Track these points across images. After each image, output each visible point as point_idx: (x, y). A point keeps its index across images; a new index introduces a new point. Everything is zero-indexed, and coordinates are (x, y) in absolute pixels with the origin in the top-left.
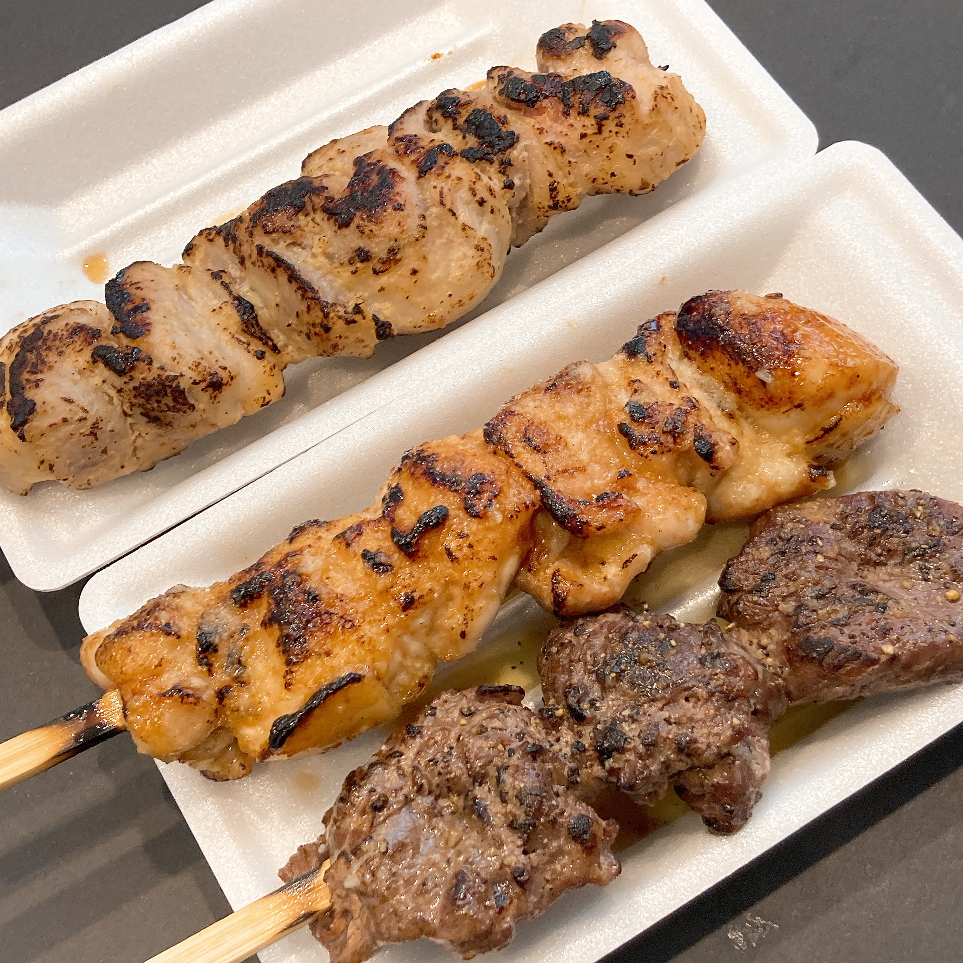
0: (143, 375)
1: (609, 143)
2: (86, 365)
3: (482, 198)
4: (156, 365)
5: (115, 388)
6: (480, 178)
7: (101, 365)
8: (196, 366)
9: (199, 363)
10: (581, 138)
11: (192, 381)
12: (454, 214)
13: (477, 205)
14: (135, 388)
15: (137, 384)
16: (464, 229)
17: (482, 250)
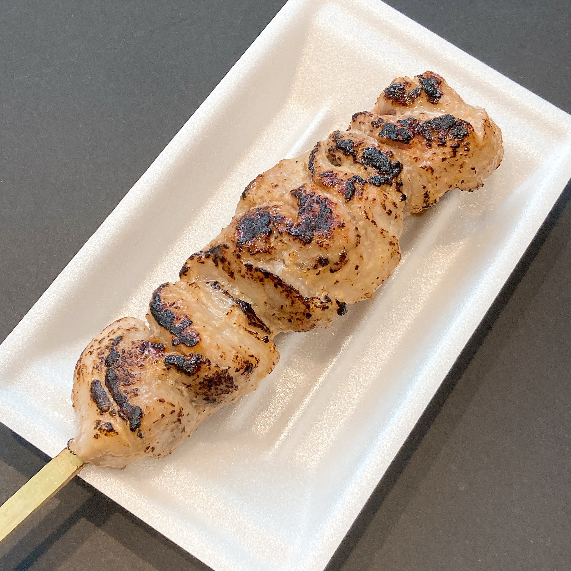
0: (205, 373)
1: (460, 162)
2: (163, 372)
3: (390, 210)
4: (213, 365)
5: (185, 384)
6: (387, 198)
7: (173, 371)
8: (236, 359)
9: (237, 356)
10: (443, 161)
11: (235, 369)
12: (375, 224)
13: (387, 215)
14: (200, 383)
15: (202, 380)
16: (382, 233)
17: (394, 244)
